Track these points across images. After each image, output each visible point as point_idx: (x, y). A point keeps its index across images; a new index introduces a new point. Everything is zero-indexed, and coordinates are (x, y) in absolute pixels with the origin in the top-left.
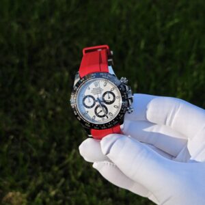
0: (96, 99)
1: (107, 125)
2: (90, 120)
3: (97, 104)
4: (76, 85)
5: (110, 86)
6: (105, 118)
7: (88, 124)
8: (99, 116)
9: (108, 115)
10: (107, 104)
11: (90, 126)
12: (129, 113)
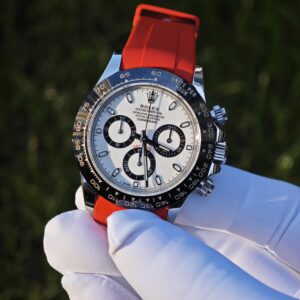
0: (139, 132)
6: (142, 183)
7: (97, 181)
8: (129, 173)
9: (151, 179)
10: (159, 153)
11: (98, 188)
12: (201, 194)
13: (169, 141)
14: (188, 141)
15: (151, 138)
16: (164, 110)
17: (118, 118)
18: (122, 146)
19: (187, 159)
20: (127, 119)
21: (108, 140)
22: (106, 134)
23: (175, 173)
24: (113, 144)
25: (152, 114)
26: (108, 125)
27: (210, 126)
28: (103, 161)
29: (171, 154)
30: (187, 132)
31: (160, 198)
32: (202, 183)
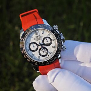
0: (38, 44)
1: (49, 61)
2: (37, 60)
3: (40, 47)
4: (22, 37)
5: (46, 33)
6: (47, 56)
7: (36, 63)
9: (49, 54)
10: (47, 46)
11: (37, 64)
12: (64, 50)
13: (47, 41)
14: (52, 38)
15: (42, 44)
16: (41, 35)
17: (31, 44)
18: (36, 50)
19: (55, 43)
20: (34, 43)
21: (32, 51)
22: (30, 49)
24: (34, 51)
25: (39, 38)
26: (29, 47)
27: (55, 31)
28: (34, 57)
29: (50, 44)
30: (51, 36)
31: (54, 57)
32: (62, 47)
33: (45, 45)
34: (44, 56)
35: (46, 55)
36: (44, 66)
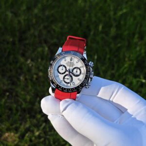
0: (68, 70)
1: (68, 90)
2: (58, 82)
3: (67, 73)
4: (58, 55)
5: (80, 64)
6: (69, 85)
7: (55, 84)
8: (65, 82)
9: (72, 83)
10: (74, 75)
11: (56, 86)
12: (86, 88)
13: (77, 72)
14: (82, 72)
15: (71, 71)
16: (75, 63)
17: (61, 65)
18: (63, 74)
19: (82, 77)
20: (64, 66)
21: (59, 72)
22: (58, 70)
23: (79, 82)
24: (60, 73)
25: (71, 64)
26: (58, 68)
27: (88, 67)
28: (57, 78)
29: (77, 76)
30: (82, 69)
31: (74, 89)
32: (87, 84)
33: (73, 73)
34: (66, 83)
35: (68, 83)
36: (61, 92)
